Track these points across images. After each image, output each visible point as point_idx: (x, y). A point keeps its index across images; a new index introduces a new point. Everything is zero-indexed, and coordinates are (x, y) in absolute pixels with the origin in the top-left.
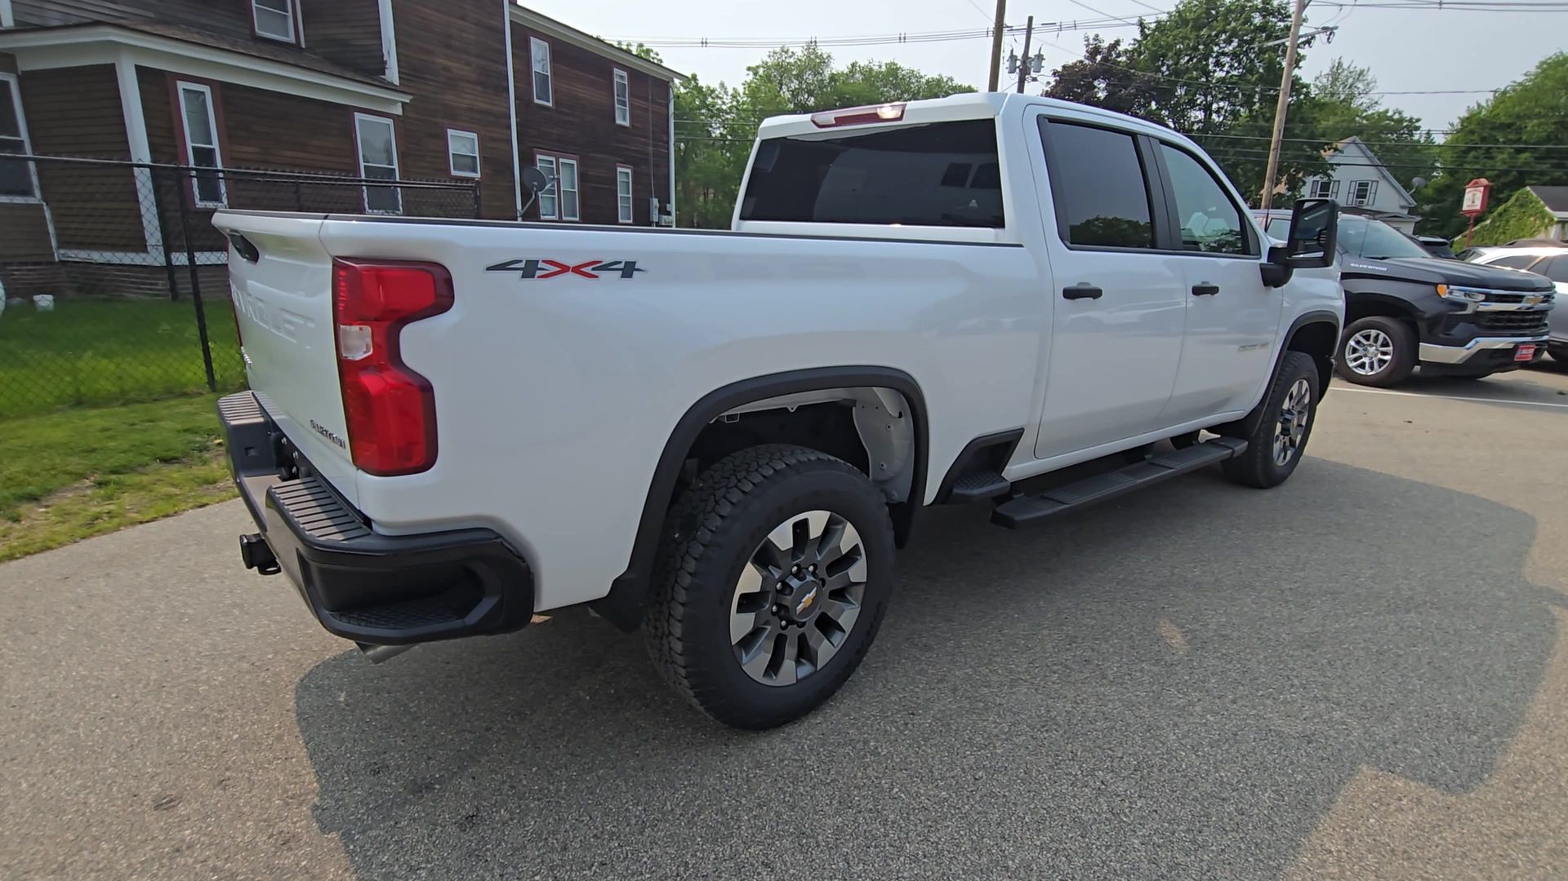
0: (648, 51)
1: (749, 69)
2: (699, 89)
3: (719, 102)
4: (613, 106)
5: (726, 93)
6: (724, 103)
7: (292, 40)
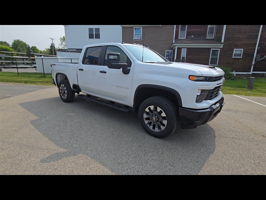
7: (213, 38)
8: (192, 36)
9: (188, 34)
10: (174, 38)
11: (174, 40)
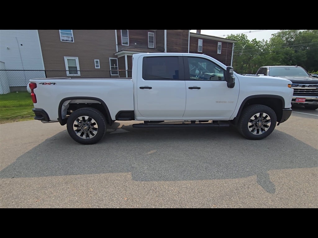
0: (244, 35)
1: (272, 35)
2: (256, 42)
3: (262, 44)
4: (217, 50)
5: (264, 42)
6: (263, 44)
7: (154, 47)
8: (136, 44)
9: (131, 41)
10: (117, 44)
11: (117, 46)
